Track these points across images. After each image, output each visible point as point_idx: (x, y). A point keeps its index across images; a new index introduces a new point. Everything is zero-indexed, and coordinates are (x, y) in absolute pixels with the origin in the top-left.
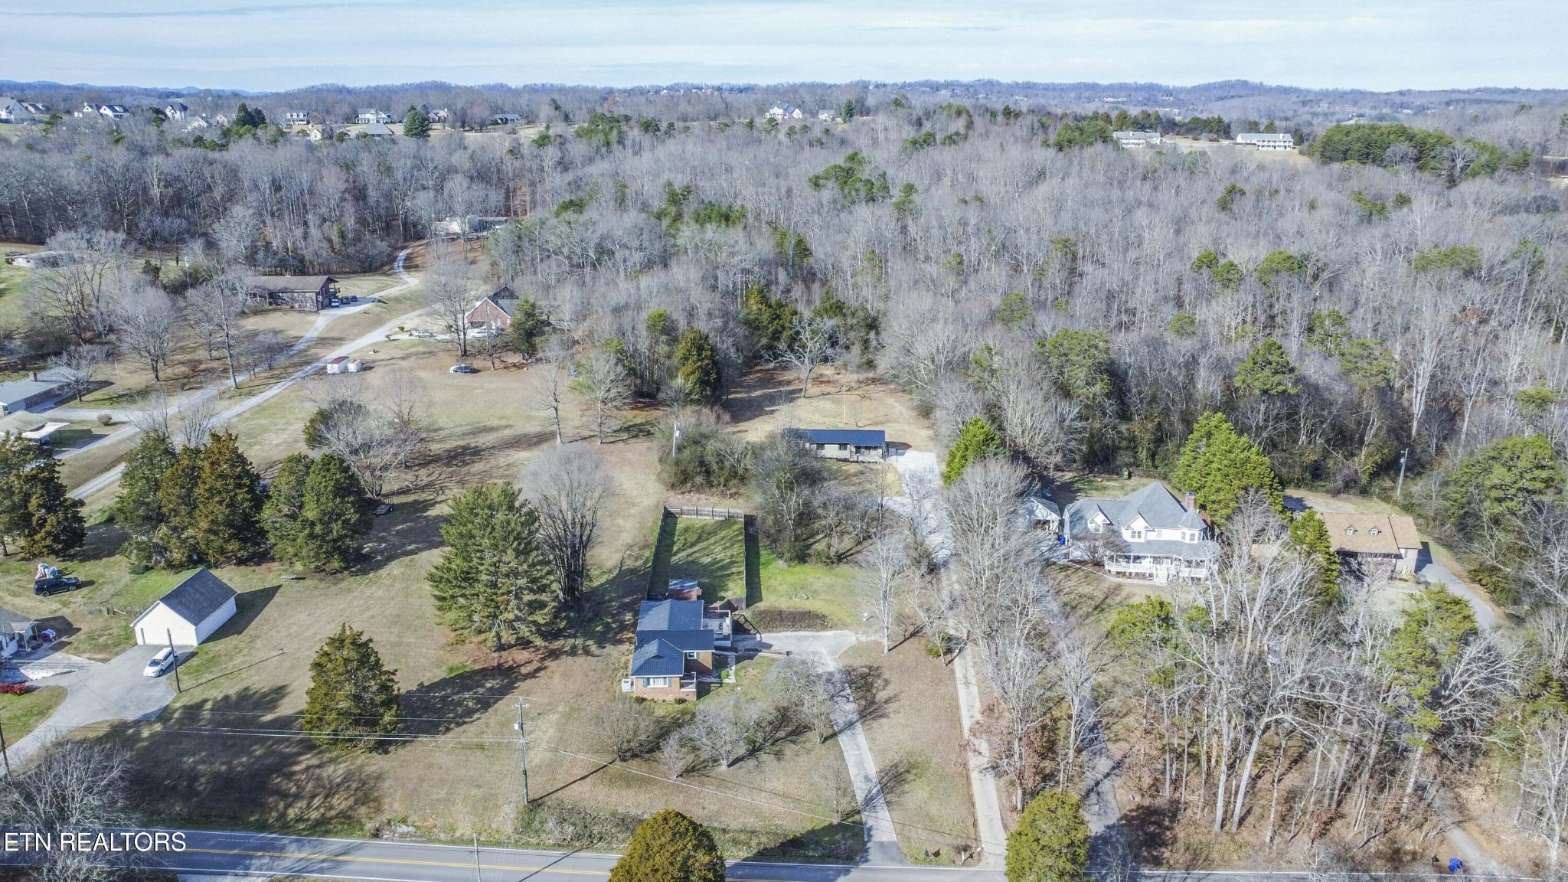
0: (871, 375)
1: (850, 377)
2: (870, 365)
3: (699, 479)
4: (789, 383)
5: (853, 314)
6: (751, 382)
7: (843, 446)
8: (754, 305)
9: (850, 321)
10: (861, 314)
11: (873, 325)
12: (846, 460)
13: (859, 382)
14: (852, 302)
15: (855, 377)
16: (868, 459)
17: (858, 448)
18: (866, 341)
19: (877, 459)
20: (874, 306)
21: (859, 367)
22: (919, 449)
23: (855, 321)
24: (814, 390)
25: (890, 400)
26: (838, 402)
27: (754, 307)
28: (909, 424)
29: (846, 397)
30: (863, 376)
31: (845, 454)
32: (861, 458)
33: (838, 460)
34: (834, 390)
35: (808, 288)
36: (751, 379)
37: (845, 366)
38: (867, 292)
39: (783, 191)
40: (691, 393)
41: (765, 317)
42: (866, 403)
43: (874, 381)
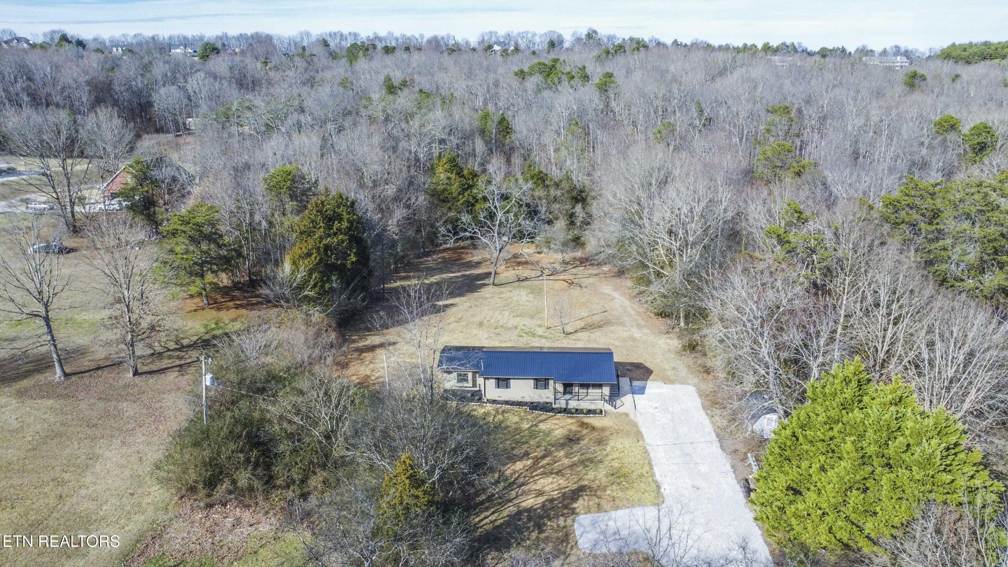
0: (579, 254)
1: (552, 258)
2: (577, 242)
3: (243, 478)
4: (478, 264)
5: (557, 185)
6: (431, 264)
7: (541, 383)
8: (441, 175)
9: (553, 192)
10: (565, 185)
11: (579, 197)
12: (546, 408)
13: (565, 263)
14: (555, 173)
15: (559, 256)
16: (585, 405)
17: (568, 387)
18: (572, 215)
19: (600, 405)
20: (579, 178)
21: (565, 244)
22: (667, 380)
23: (559, 193)
24: (507, 274)
25: (607, 288)
26: (537, 292)
27: (442, 176)
28: (639, 327)
29: (546, 284)
30: (569, 256)
31: (545, 395)
32: (573, 404)
33: (534, 406)
34: (534, 274)
35: (508, 161)
36: (430, 261)
37: (548, 242)
38: (571, 164)
39: (491, 82)
40: (301, 288)
41: (455, 188)
42: (576, 292)
43: (583, 261)
